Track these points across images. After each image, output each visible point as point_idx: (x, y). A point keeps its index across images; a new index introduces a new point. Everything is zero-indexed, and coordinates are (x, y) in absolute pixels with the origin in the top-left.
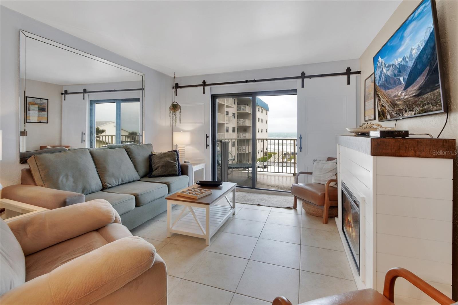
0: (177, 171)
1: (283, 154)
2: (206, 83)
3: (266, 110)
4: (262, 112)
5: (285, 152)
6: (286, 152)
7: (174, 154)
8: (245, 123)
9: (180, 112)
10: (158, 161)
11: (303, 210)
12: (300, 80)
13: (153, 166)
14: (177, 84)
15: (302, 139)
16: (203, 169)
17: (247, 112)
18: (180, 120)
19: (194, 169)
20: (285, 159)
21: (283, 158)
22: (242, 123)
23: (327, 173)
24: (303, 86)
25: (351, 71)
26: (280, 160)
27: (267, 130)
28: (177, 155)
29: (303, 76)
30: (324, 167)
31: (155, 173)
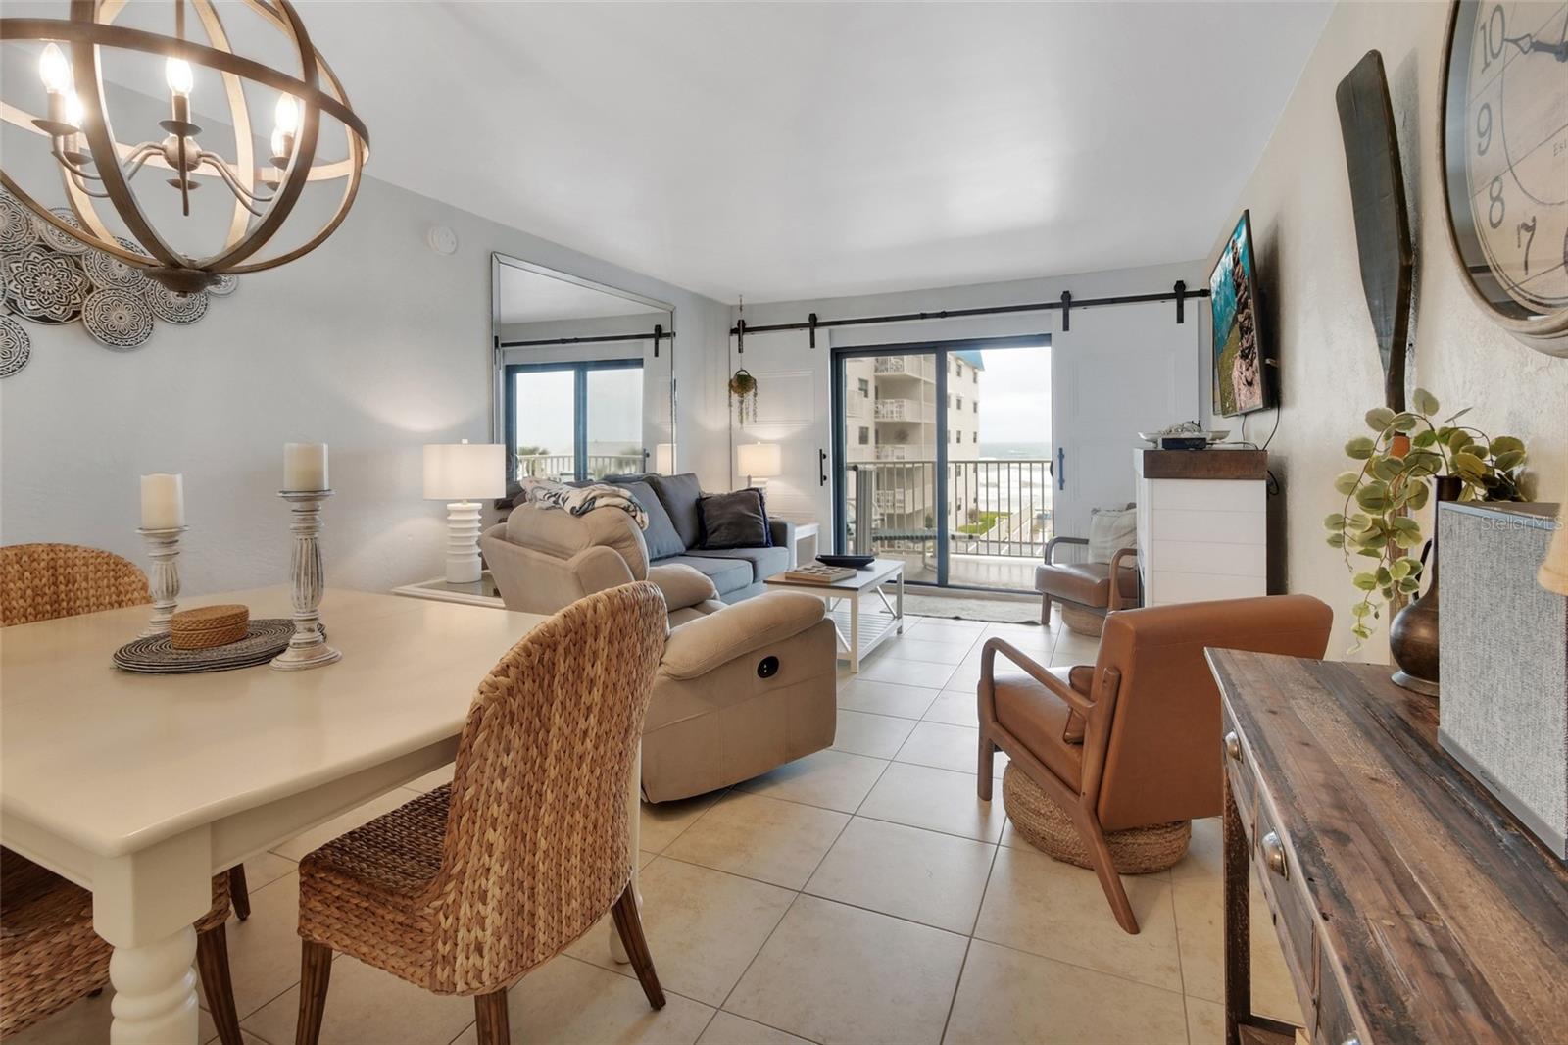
0: (763, 537)
1: (1034, 516)
2: (819, 321)
3: (974, 368)
4: (959, 374)
5: (1041, 512)
6: (1043, 510)
7: (753, 498)
8: (900, 412)
9: (755, 395)
10: (719, 512)
11: (1065, 627)
12: (1059, 312)
13: (707, 523)
14: (742, 323)
15: (1064, 461)
16: (812, 537)
17: (909, 374)
18: (755, 414)
19: (798, 533)
20: (1041, 534)
21: (1034, 531)
22: (892, 412)
23: (1120, 537)
24: (1066, 328)
25: (1188, 290)
26: (1026, 538)
27: (975, 433)
28: (762, 498)
29: (1067, 302)
30: (1116, 523)
31: (713, 539)
